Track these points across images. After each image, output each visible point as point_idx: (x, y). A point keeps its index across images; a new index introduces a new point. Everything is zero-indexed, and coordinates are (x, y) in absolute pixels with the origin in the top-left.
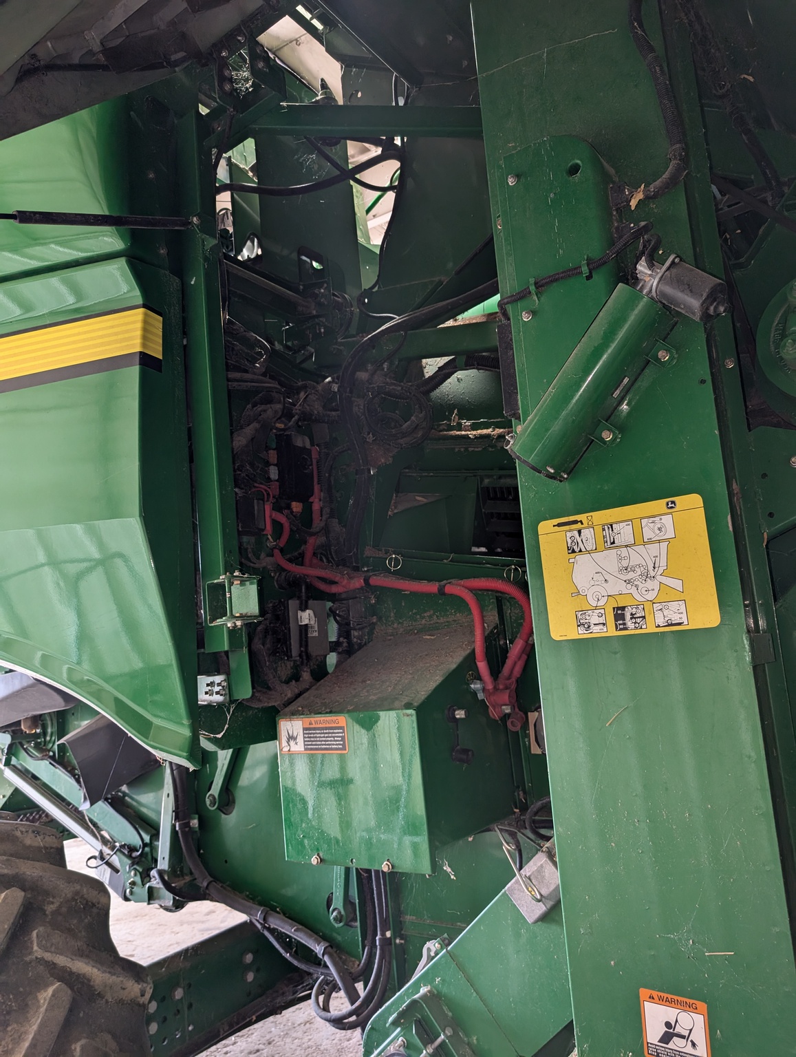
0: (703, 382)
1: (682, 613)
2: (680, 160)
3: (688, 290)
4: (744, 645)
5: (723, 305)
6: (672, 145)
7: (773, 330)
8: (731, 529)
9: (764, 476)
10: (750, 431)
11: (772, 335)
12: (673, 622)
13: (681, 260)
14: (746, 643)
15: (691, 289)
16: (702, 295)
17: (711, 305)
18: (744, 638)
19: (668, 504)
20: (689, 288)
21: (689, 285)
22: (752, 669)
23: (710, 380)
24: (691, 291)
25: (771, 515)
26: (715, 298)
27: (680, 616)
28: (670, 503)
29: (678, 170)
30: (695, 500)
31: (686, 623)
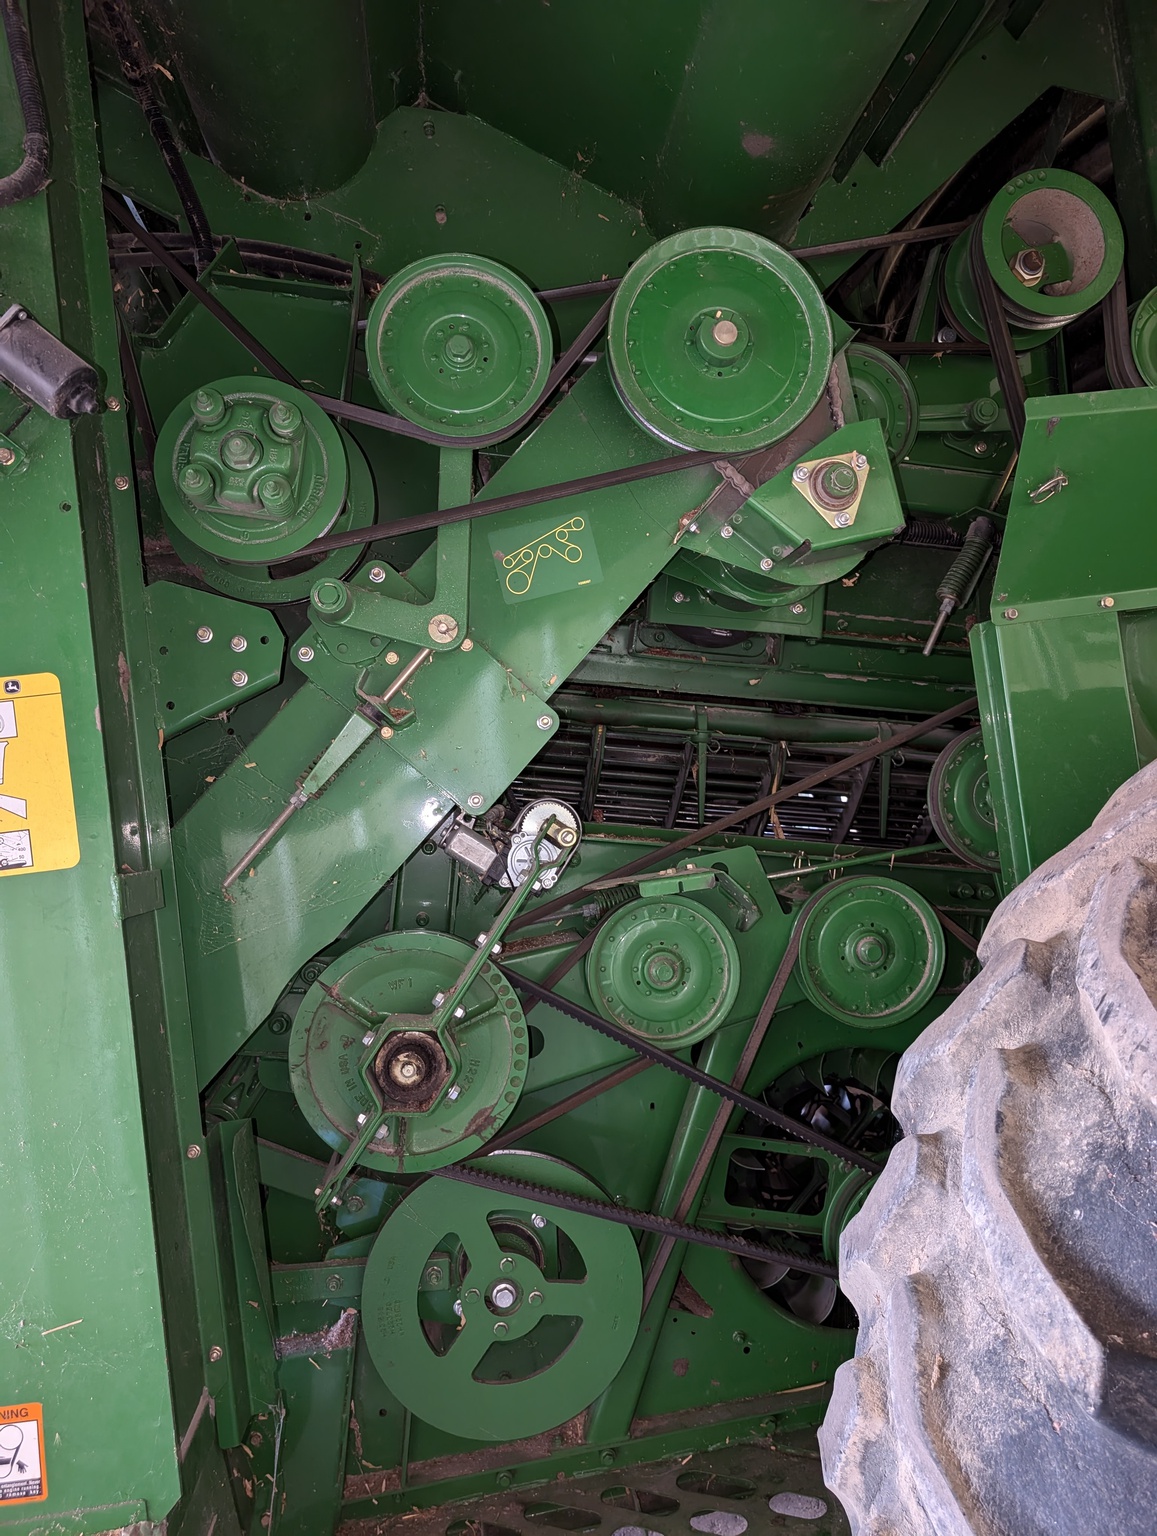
0: (67, 507)
1: (23, 849)
2: (39, 159)
3: (37, 366)
4: (111, 891)
5: (90, 402)
6: (29, 131)
7: (177, 448)
8: (99, 727)
9: (163, 650)
10: (147, 583)
11: (175, 456)
12: (10, 863)
13: (29, 316)
14: (114, 888)
15: (41, 365)
16: (58, 380)
17: (73, 397)
18: (112, 882)
19: (7, 685)
20: (38, 363)
21: (38, 359)
22: (121, 924)
23: (77, 508)
24: (41, 367)
25: (170, 706)
26: (78, 388)
27: (21, 853)
28: (10, 684)
29: (36, 175)
30: (49, 682)
31: (29, 863)
